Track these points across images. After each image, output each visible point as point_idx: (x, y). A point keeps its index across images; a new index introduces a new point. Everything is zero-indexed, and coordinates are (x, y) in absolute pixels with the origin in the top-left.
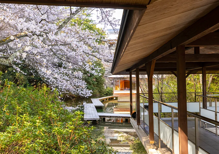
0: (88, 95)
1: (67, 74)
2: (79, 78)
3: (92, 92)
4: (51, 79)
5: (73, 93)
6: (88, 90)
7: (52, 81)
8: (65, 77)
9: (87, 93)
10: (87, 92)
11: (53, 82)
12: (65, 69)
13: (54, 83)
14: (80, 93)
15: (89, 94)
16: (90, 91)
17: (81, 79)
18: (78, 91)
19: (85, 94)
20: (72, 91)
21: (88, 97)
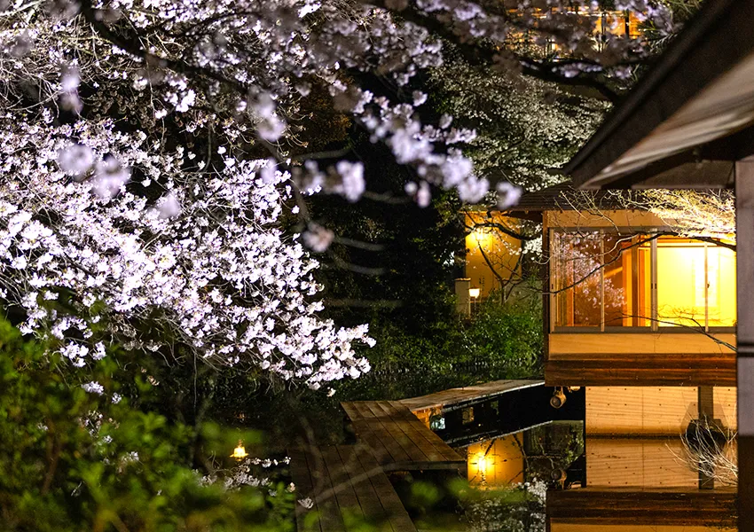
0: (333, 372)
1: (147, 183)
2: (250, 214)
3: (372, 343)
4: (14, 230)
5: (209, 354)
6: (330, 323)
7: (24, 246)
8: (131, 206)
9: (326, 356)
10: (325, 338)
11: (38, 253)
12: (125, 139)
13: (46, 258)
14: (266, 349)
15: (343, 358)
16: (345, 335)
17: (268, 226)
18: (251, 333)
19: (311, 359)
20: (194, 331)
21: (334, 384)
